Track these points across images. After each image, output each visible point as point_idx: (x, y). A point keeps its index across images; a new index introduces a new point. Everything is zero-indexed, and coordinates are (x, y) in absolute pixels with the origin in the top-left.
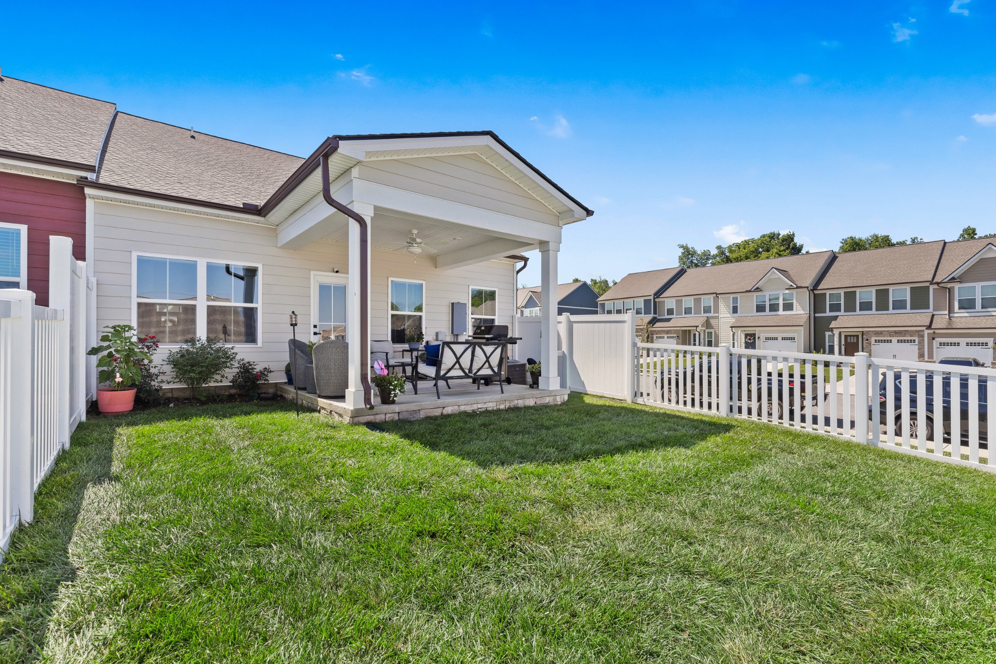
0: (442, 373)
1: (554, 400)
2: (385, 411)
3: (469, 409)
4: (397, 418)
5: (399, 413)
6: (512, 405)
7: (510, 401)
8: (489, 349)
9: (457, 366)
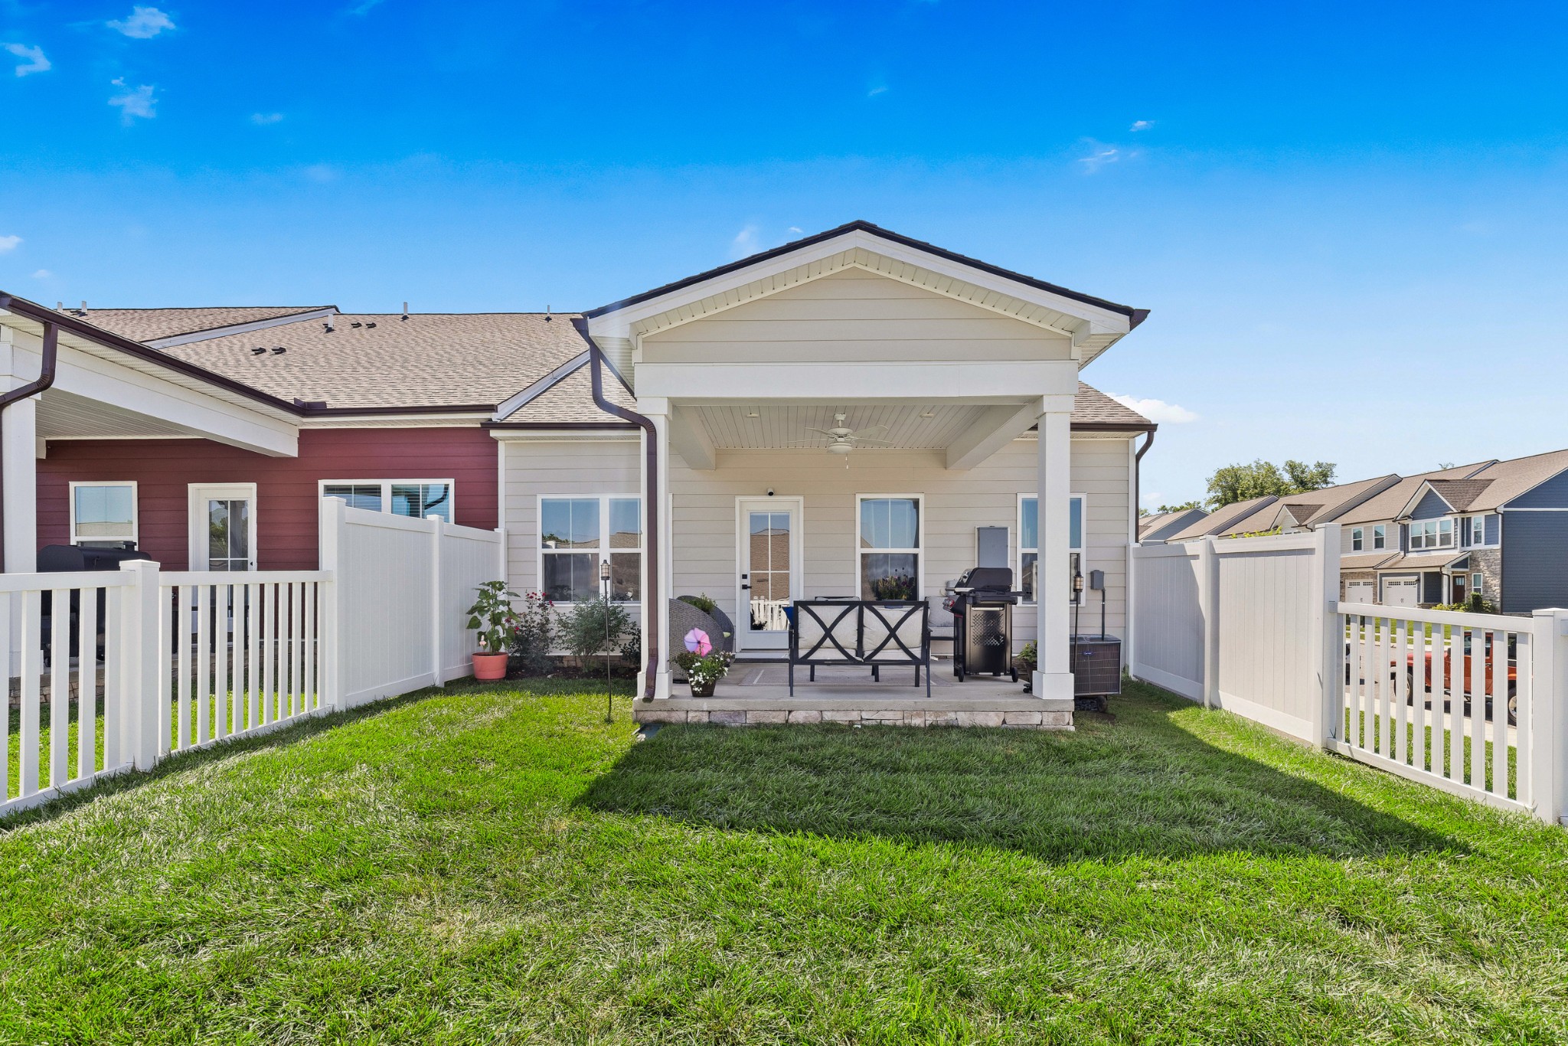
0: (802, 653)
1: (1056, 719)
2: (686, 707)
3: (841, 718)
4: (705, 719)
5: (710, 712)
6: (942, 720)
7: (937, 712)
8: (893, 615)
9: (828, 642)
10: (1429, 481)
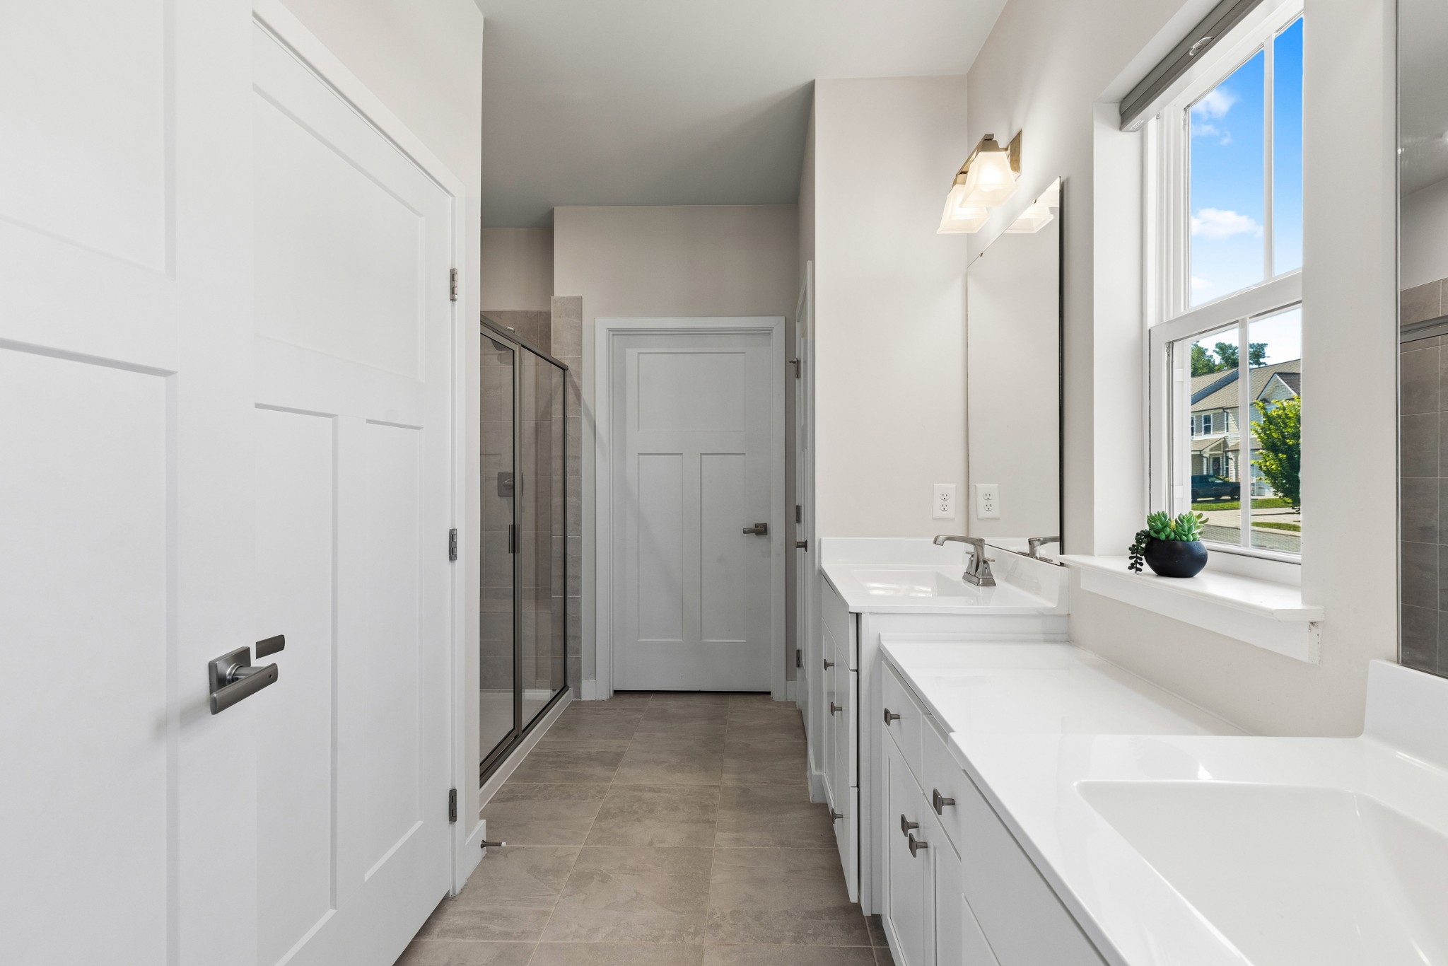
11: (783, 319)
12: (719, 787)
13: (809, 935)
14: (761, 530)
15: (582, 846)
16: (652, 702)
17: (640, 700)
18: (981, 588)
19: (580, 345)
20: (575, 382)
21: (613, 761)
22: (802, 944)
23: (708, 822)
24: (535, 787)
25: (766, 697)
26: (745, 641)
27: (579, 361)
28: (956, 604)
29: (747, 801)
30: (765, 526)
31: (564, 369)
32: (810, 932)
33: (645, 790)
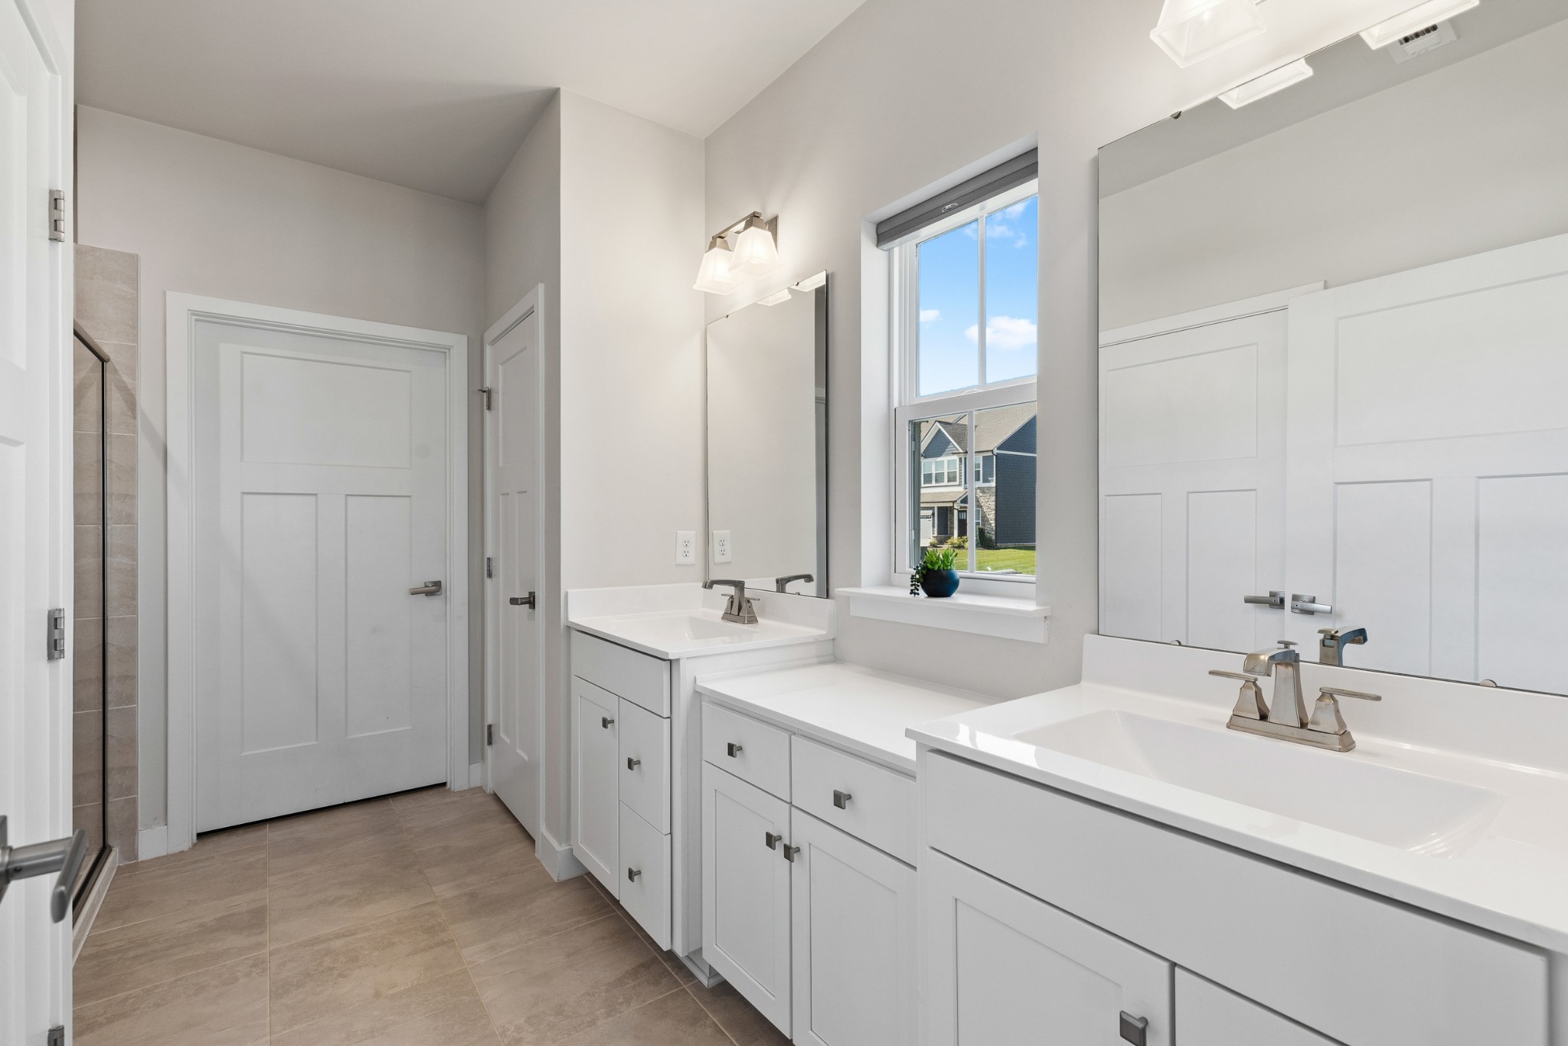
10: (939, 422)
11: (465, 338)
12: (433, 903)
13: (622, 1003)
14: (434, 589)
15: (268, 1038)
16: (270, 834)
17: (251, 836)
18: (746, 625)
19: (135, 326)
20: (123, 382)
21: (257, 920)
22: (618, 1015)
23: (443, 943)
24: (126, 999)
25: (441, 789)
26: (410, 728)
27: (133, 352)
28: (719, 644)
29: (479, 906)
30: (438, 584)
31: (103, 360)
32: (621, 1000)
33: (331, 940)
